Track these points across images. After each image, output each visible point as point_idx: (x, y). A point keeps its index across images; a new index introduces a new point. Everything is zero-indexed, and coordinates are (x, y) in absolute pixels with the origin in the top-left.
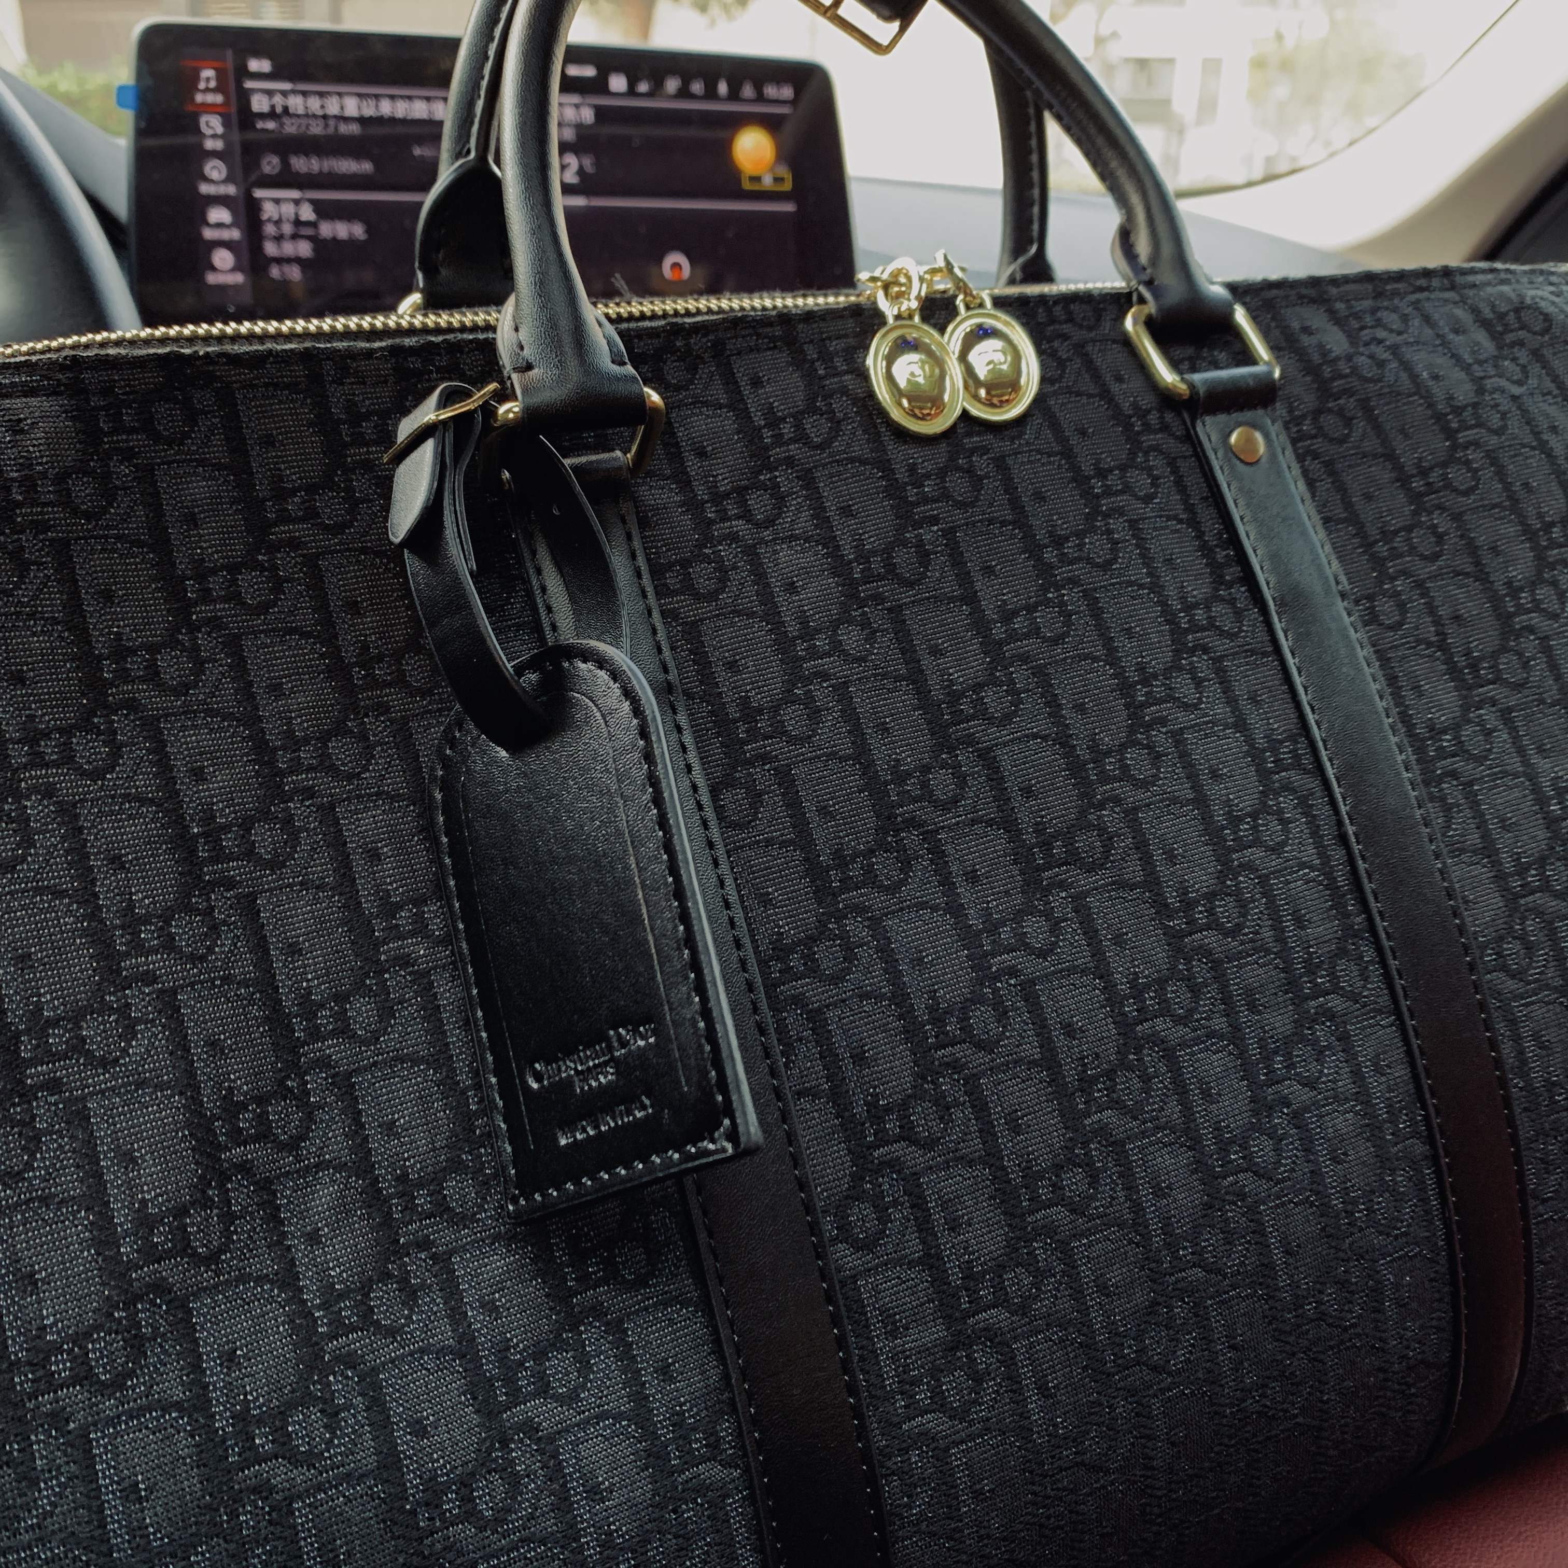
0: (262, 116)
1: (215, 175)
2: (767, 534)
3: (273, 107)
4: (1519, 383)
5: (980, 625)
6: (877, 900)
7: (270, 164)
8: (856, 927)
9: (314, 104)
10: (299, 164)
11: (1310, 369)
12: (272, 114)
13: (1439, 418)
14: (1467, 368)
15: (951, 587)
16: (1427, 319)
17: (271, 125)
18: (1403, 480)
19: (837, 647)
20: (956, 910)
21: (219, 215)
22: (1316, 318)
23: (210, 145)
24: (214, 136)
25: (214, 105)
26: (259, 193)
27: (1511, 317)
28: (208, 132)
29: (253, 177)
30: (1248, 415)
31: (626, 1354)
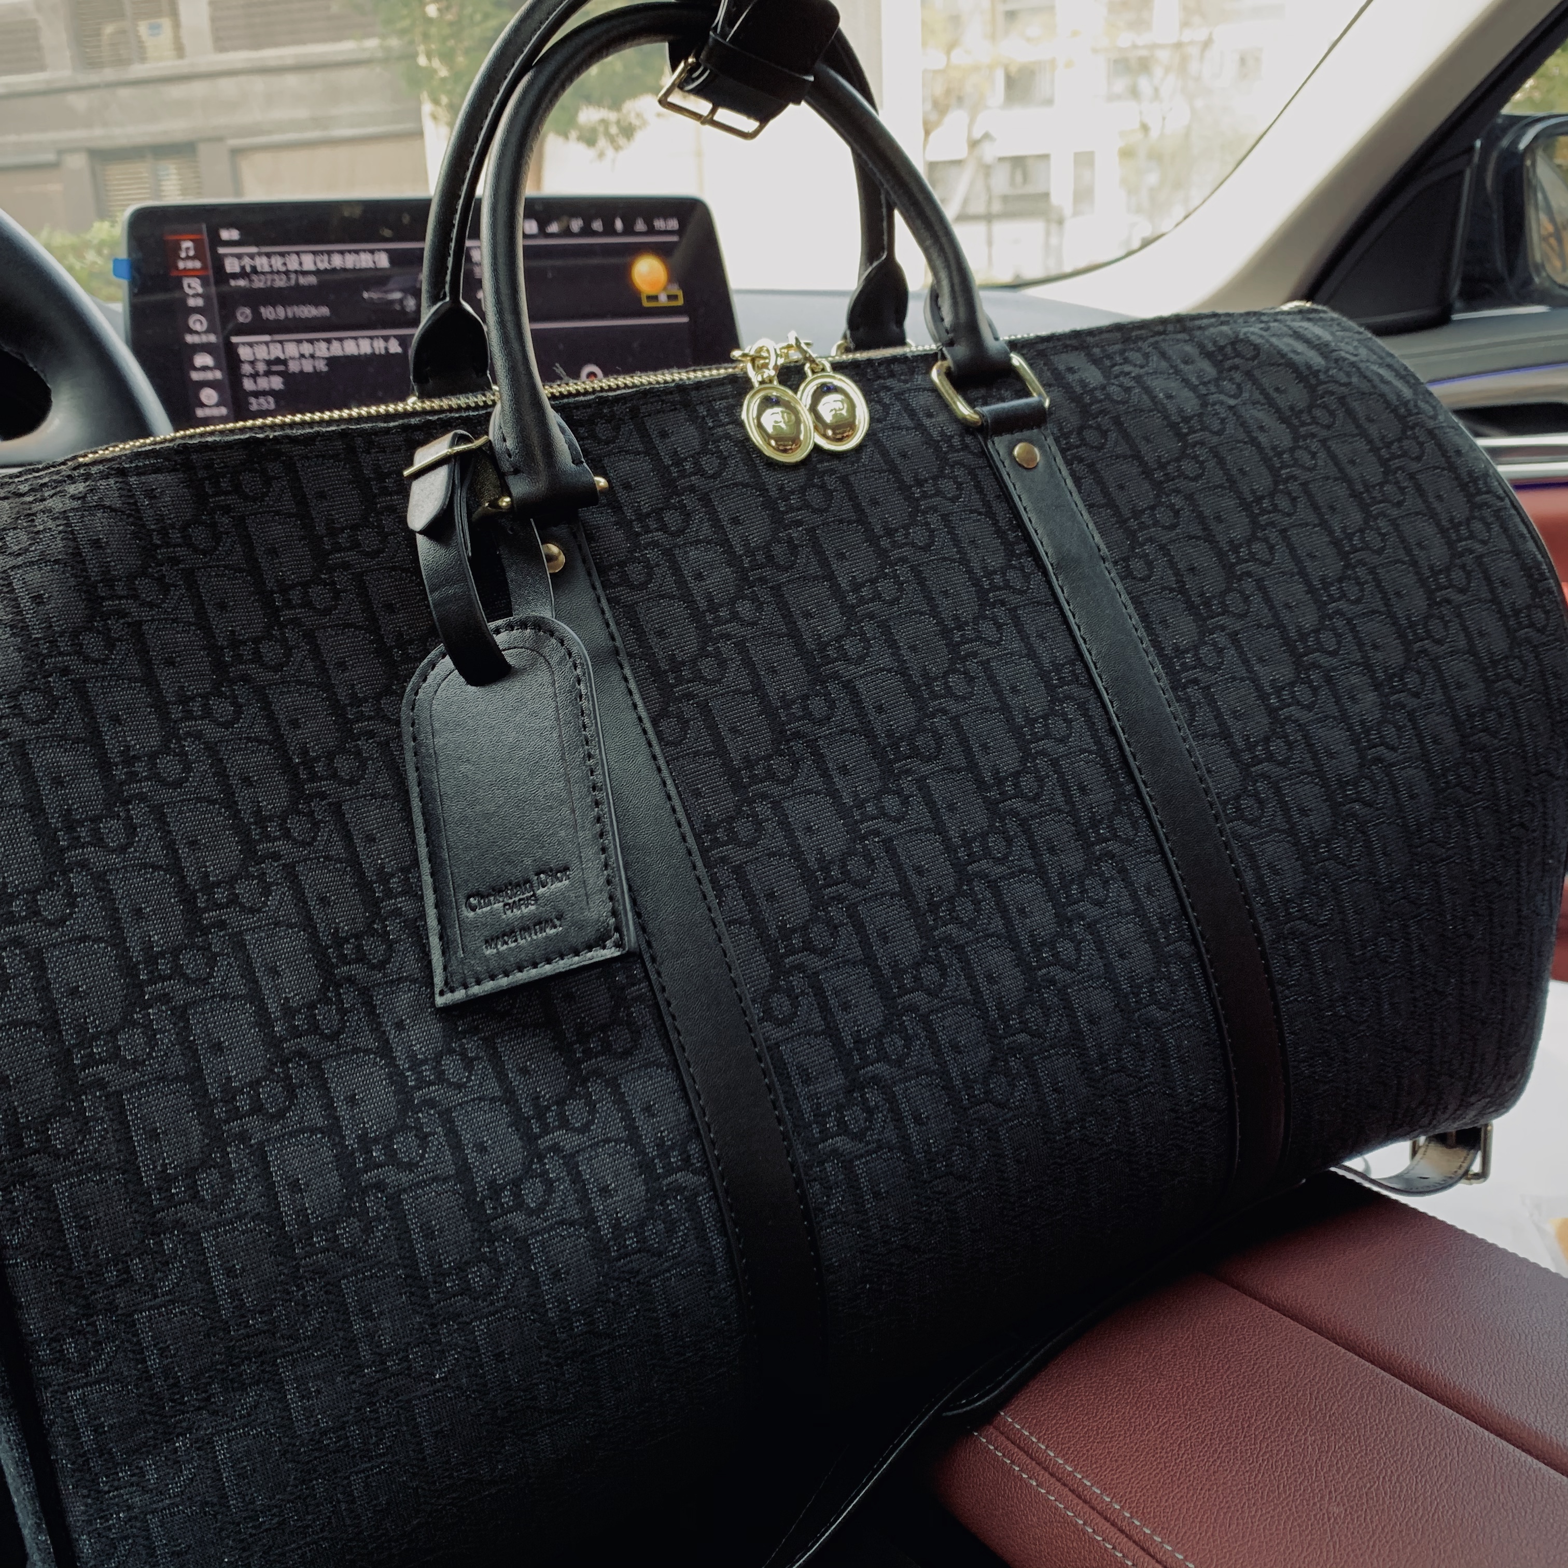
0: (235, 276)
1: (198, 327)
2: (680, 540)
3: (243, 268)
4: (1234, 397)
5: (837, 592)
6: (776, 790)
7: (244, 315)
8: (763, 809)
9: (277, 263)
10: (268, 313)
11: (1075, 398)
12: (243, 274)
13: (1174, 426)
14: (1194, 389)
15: (814, 569)
16: (1163, 355)
17: (242, 283)
18: (1147, 473)
19: (735, 616)
20: (834, 794)
21: (203, 359)
22: (1076, 360)
23: (192, 302)
24: (196, 295)
25: (194, 270)
26: (235, 339)
27: (1229, 349)
28: (190, 292)
29: (230, 326)
30: (1027, 433)
31: (620, 1101)
